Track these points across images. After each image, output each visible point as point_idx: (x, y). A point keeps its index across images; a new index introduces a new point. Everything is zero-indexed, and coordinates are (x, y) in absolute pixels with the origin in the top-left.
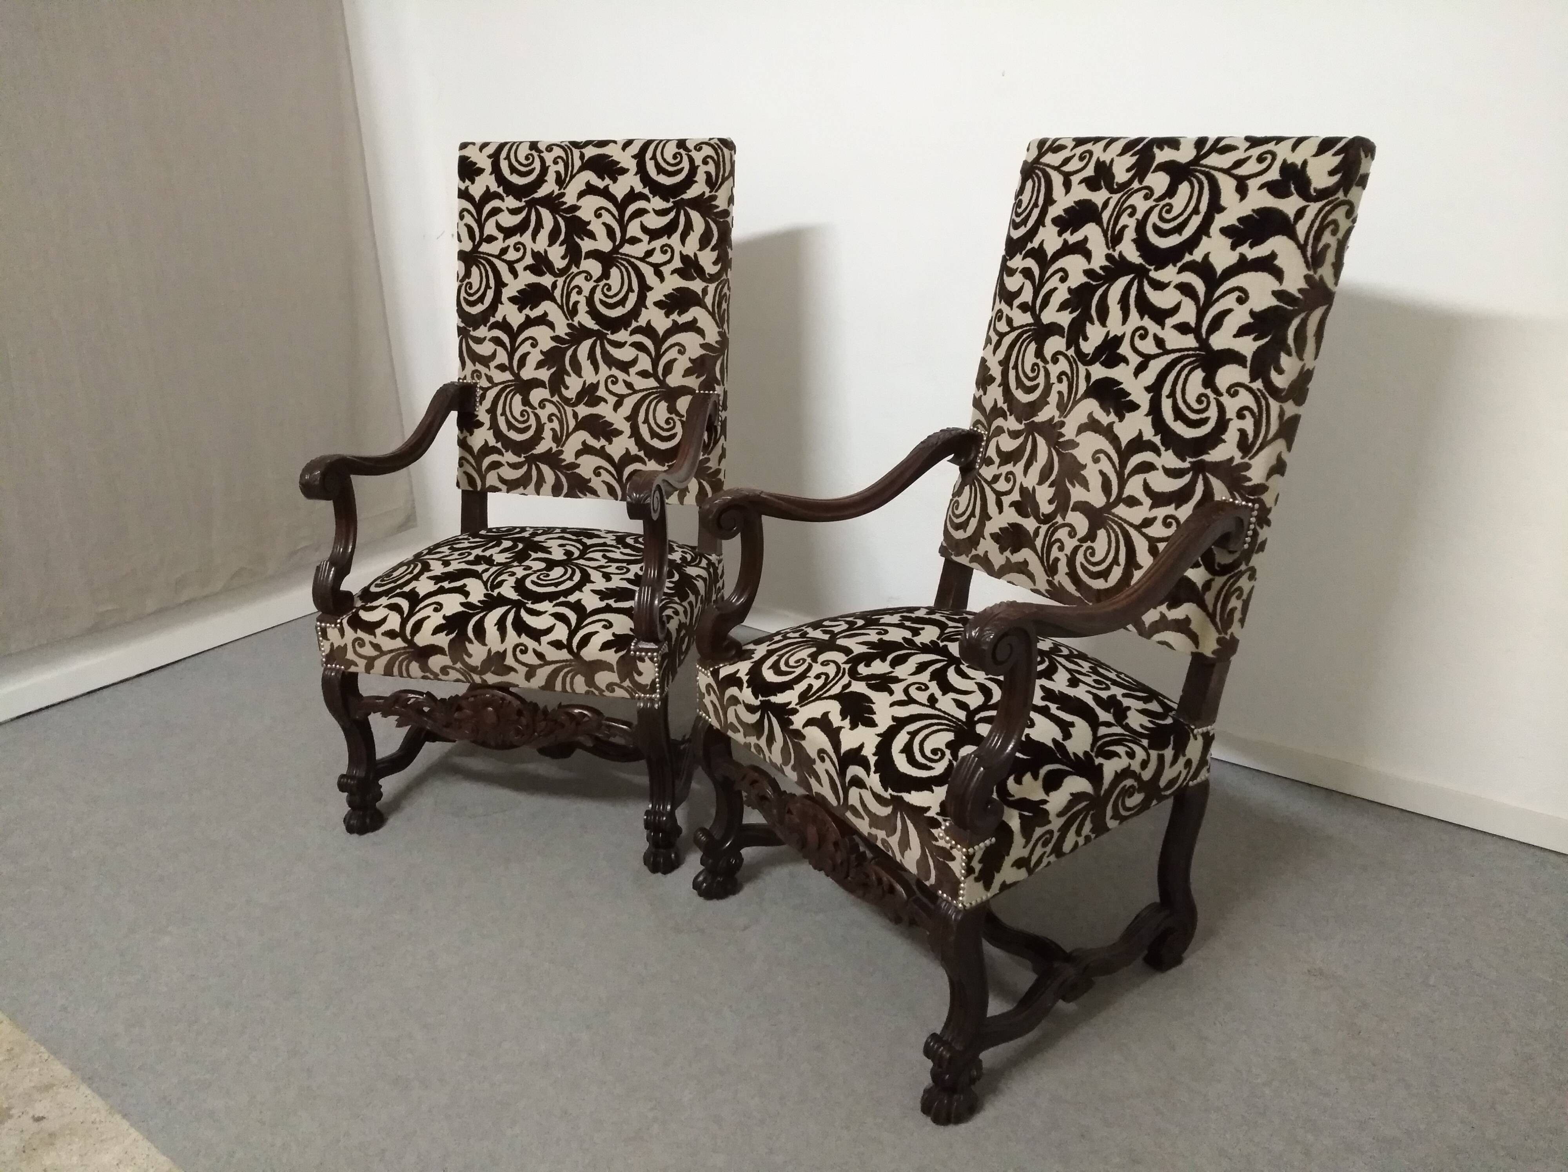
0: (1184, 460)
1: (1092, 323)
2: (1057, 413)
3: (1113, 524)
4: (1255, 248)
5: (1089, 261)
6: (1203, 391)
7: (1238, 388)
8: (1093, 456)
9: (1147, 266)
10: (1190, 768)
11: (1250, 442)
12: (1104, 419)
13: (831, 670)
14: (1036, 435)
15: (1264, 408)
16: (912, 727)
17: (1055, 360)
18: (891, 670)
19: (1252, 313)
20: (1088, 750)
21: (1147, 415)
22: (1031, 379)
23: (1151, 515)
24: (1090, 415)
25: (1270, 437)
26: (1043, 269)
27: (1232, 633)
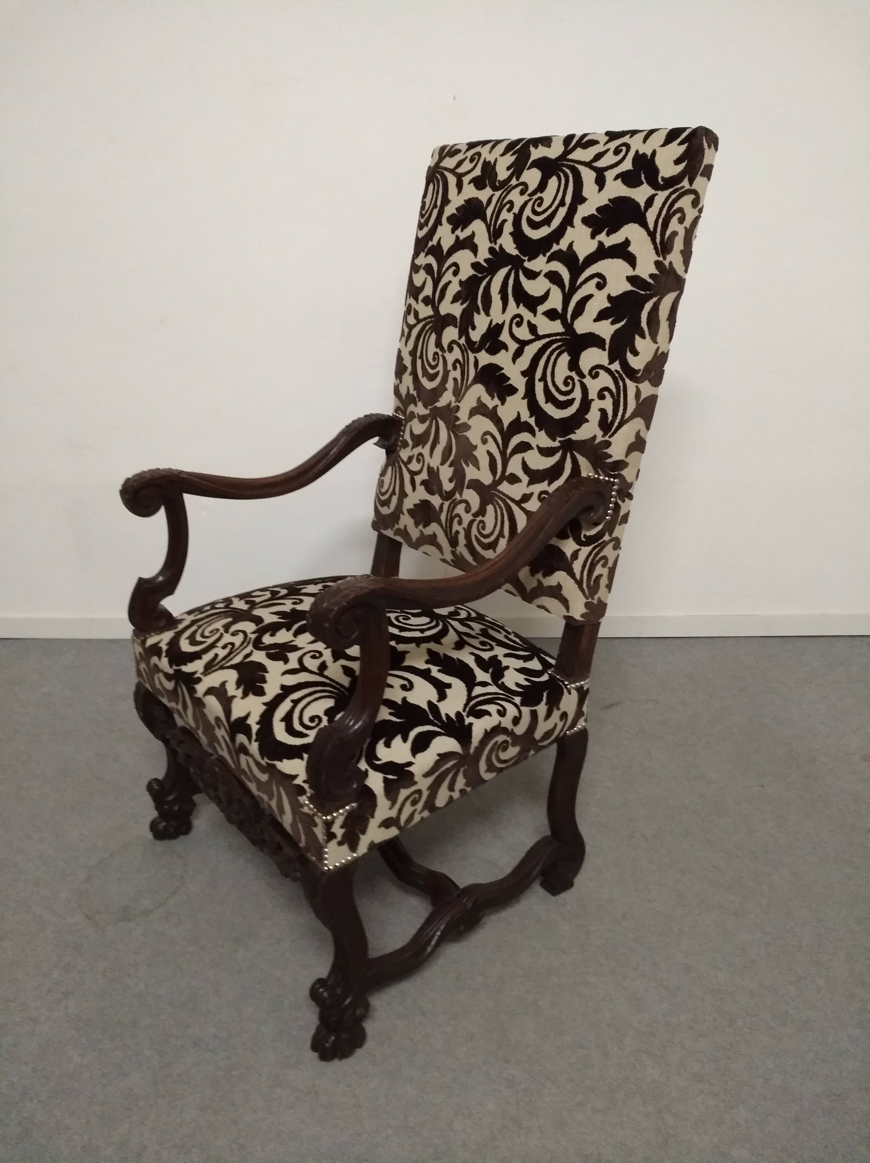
0: (554, 440)
1: (479, 313)
2: (453, 399)
3: (498, 500)
4: (611, 236)
5: (476, 255)
6: (569, 373)
7: (598, 370)
8: (482, 439)
9: (522, 257)
10: (567, 719)
11: (609, 421)
12: (490, 402)
13: (238, 640)
14: (438, 419)
15: (622, 388)
16: (296, 696)
17: (450, 349)
18: (293, 638)
19: (610, 298)
20: (461, 710)
21: (523, 398)
22: (433, 367)
23: (528, 491)
24: (479, 400)
25: (628, 415)
26: (440, 264)
27: (599, 598)
